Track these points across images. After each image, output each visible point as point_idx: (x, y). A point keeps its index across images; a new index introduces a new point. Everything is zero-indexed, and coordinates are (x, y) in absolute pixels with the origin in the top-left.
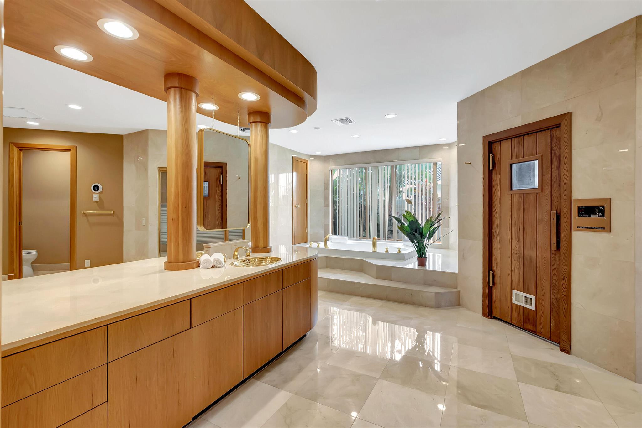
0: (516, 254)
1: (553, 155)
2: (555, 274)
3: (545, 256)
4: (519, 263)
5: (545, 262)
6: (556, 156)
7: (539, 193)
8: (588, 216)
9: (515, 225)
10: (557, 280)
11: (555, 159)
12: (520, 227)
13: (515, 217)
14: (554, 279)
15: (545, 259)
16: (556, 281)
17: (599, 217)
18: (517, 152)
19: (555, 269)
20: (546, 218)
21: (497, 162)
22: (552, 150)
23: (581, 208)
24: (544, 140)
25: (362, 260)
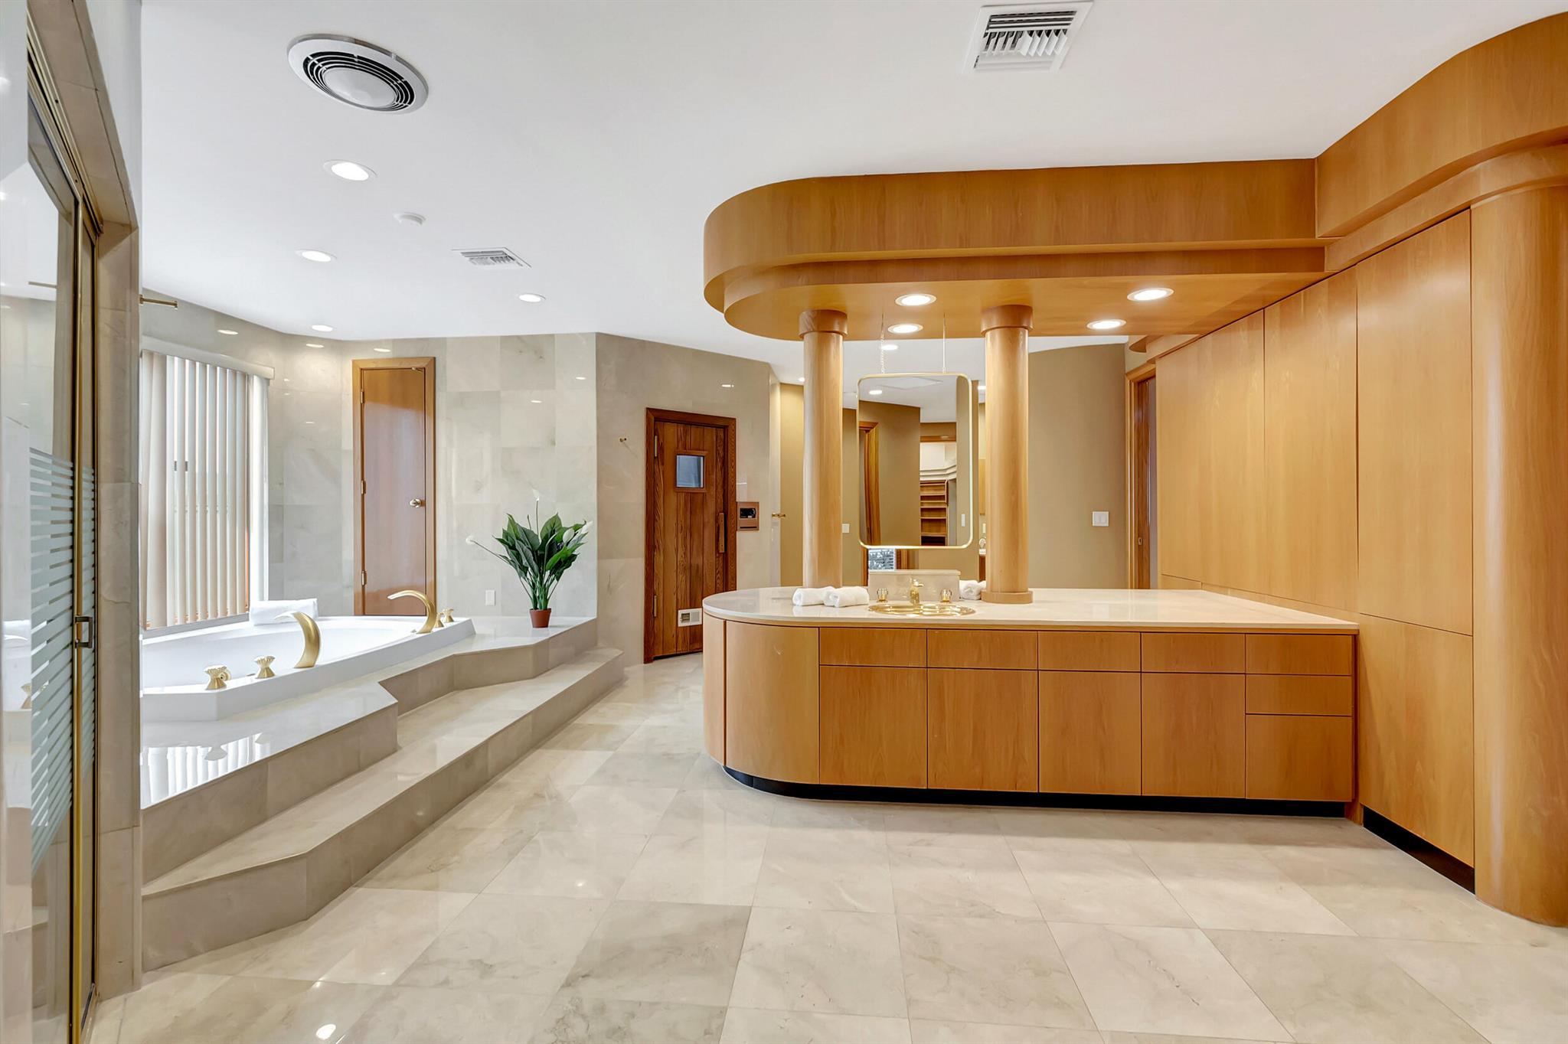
0: (682, 565)
1: (717, 455)
2: (718, 578)
3: (710, 561)
4: (686, 576)
5: (710, 567)
6: (719, 457)
7: (706, 493)
8: (745, 517)
9: (682, 529)
10: (720, 583)
11: (718, 460)
12: (686, 532)
13: (681, 521)
14: (718, 583)
15: (711, 564)
16: (720, 585)
17: (752, 518)
18: (685, 442)
19: (719, 572)
20: (712, 520)
21: (661, 448)
22: (717, 450)
23: (742, 510)
24: (710, 436)
25: (454, 656)
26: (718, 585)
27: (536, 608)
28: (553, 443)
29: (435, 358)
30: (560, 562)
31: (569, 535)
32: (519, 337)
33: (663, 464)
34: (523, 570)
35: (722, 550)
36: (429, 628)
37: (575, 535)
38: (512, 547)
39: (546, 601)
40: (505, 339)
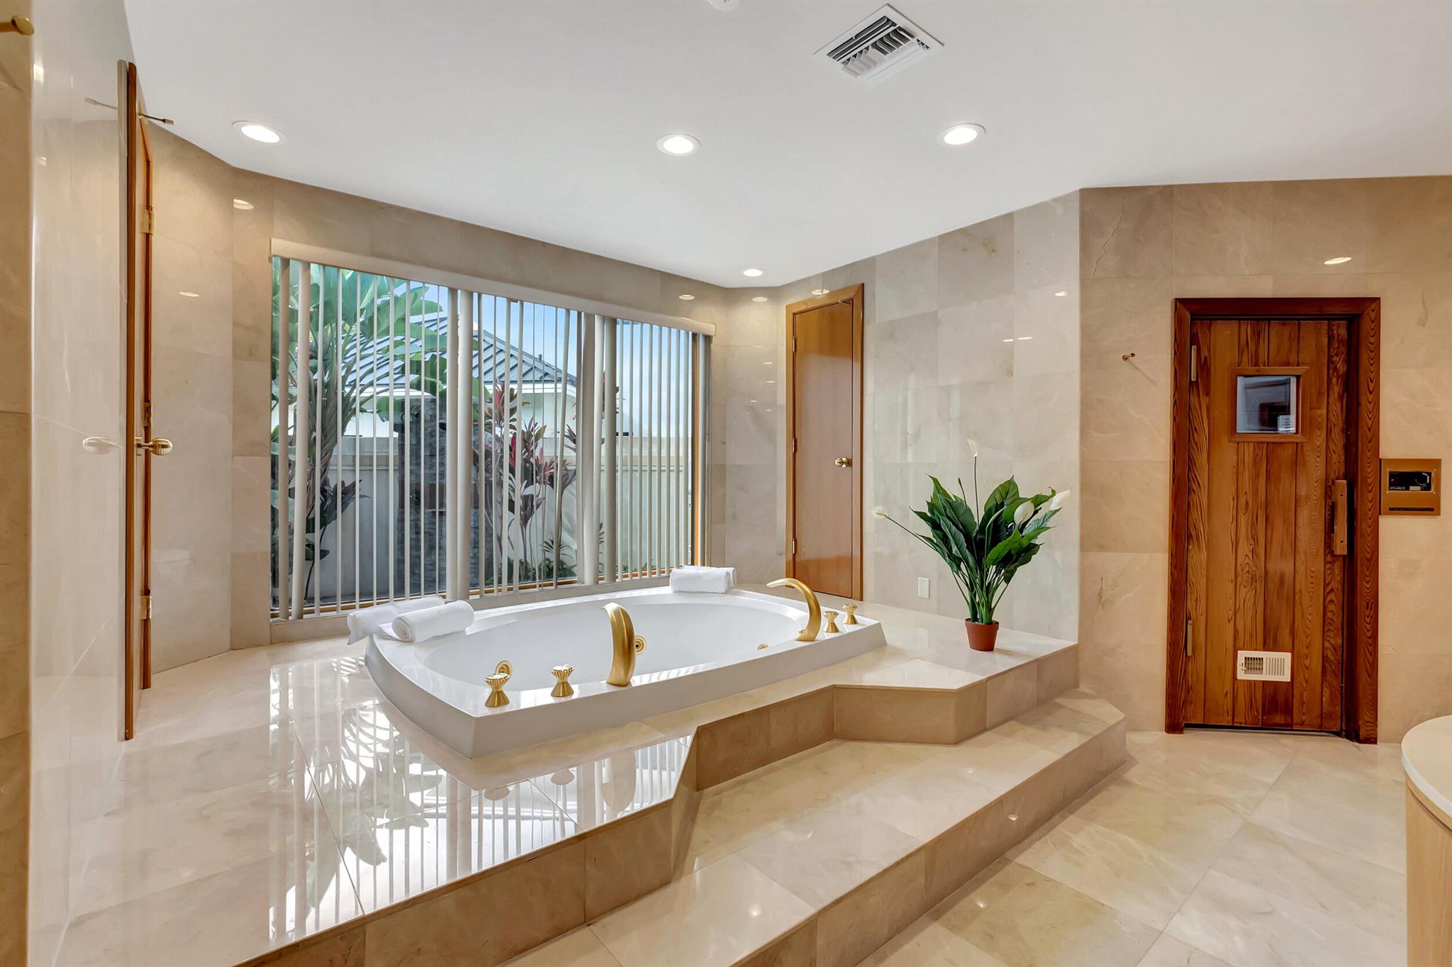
0: (1248, 572)
1: (1331, 372)
2: (1331, 601)
3: (1313, 569)
4: (1256, 592)
5: (1312, 580)
6: (1338, 375)
7: (1302, 443)
8: (1404, 488)
9: (1247, 508)
10: (1335, 611)
11: (1334, 380)
12: (1257, 513)
13: (1246, 493)
14: (1330, 611)
15: (1313, 575)
16: (1334, 614)
17: (1422, 490)
18: (1254, 352)
19: (1332, 590)
20: (1317, 493)
21: (1204, 367)
22: (1330, 361)
23: (1392, 475)
24: (1314, 338)
25: (834, 687)
26: (1329, 615)
27: (975, 618)
28: (1010, 372)
29: (863, 285)
30: (1009, 554)
31: (1025, 513)
32: (962, 231)
33: (1208, 394)
34: (955, 561)
35: (1341, 548)
36: (812, 635)
37: (1036, 512)
38: (935, 526)
39: (990, 611)
40: (945, 239)
